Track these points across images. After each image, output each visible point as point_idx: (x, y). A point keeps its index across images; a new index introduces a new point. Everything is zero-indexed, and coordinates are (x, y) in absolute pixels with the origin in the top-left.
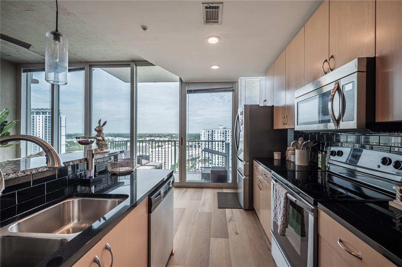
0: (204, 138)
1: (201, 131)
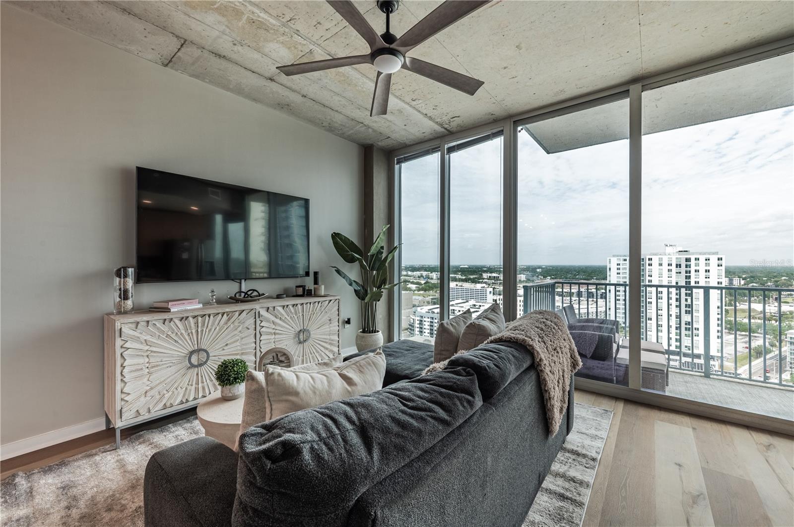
0: (618, 275)
1: (610, 260)
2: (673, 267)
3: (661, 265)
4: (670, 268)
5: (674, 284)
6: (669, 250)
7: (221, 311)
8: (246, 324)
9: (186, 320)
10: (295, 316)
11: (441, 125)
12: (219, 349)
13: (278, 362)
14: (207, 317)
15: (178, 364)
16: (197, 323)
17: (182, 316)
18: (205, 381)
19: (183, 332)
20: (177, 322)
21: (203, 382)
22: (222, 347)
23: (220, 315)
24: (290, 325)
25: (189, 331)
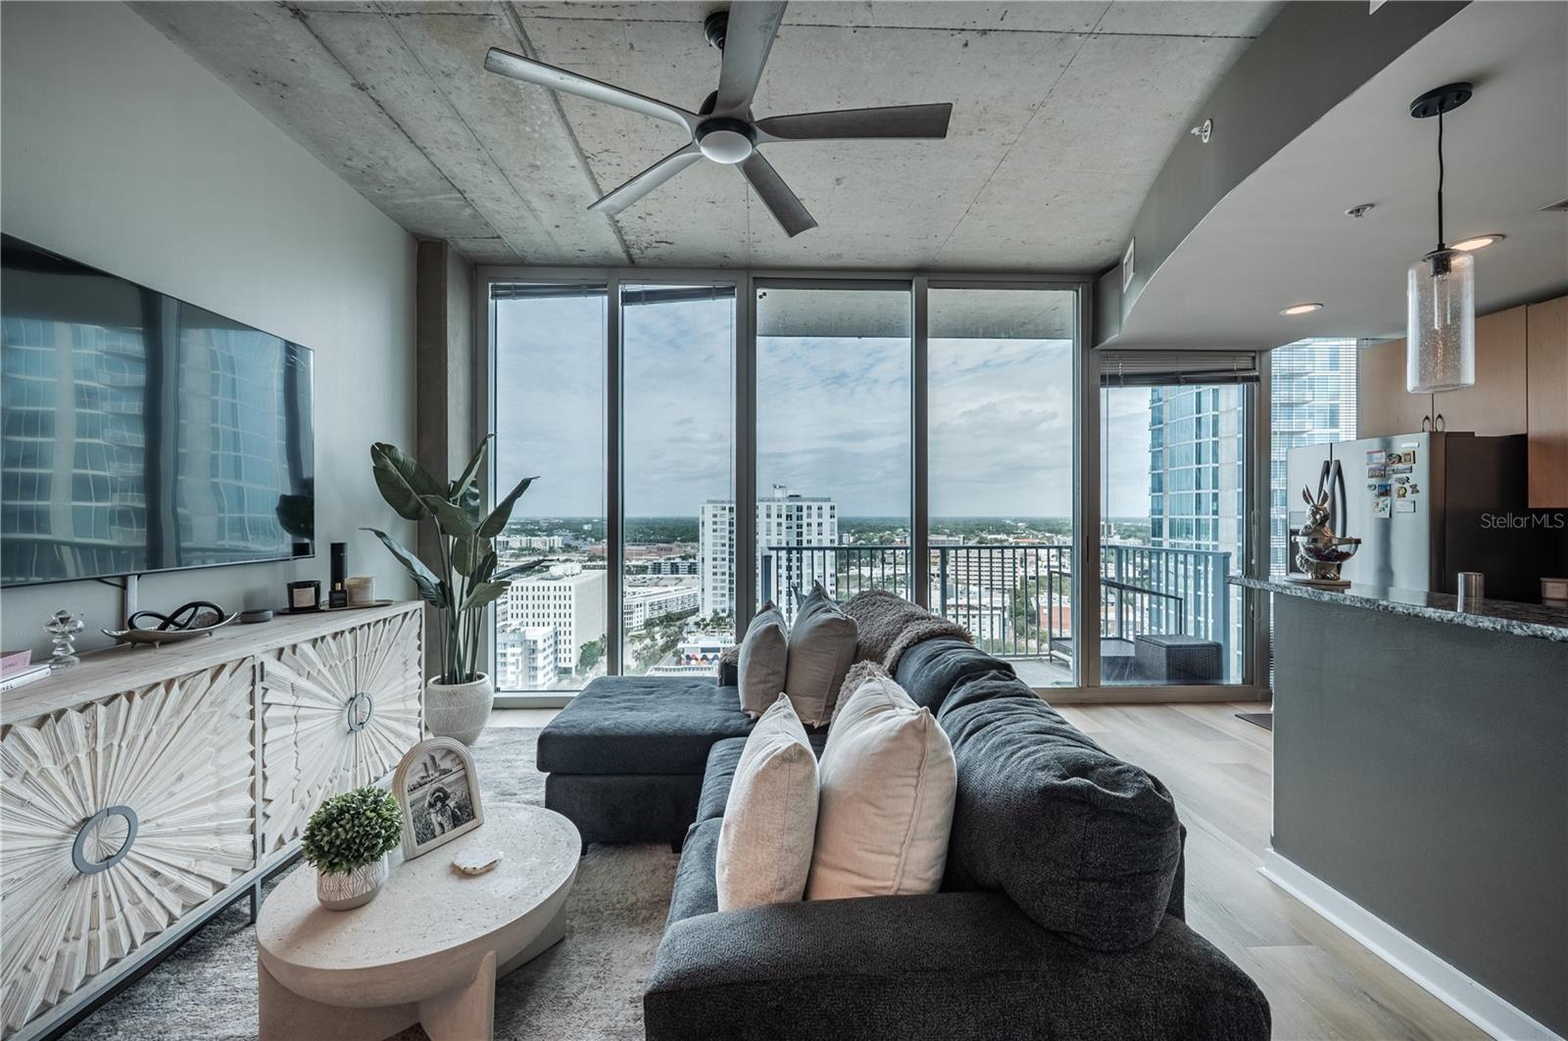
0: (715, 534)
1: (703, 508)
2: (783, 519)
3: (769, 516)
4: (780, 520)
5: (784, 545)
6: (779, 494)
7: (162, 676)
8: (230, 707)
9: (57, 721)
10: (338, 663)
11: (627, 248)
12: (159, 795)
13: (437, 774)
14: (124, 699)
15: (30, 881)
16: (91, 728)
17: (42, 711)
18: (117, 908)
19: (49, 764)
20: (29, 733)
21: (110, 917)
22: (166, 789)
23: (162, 689)
24: (328, 691)
25: (69, 758)
